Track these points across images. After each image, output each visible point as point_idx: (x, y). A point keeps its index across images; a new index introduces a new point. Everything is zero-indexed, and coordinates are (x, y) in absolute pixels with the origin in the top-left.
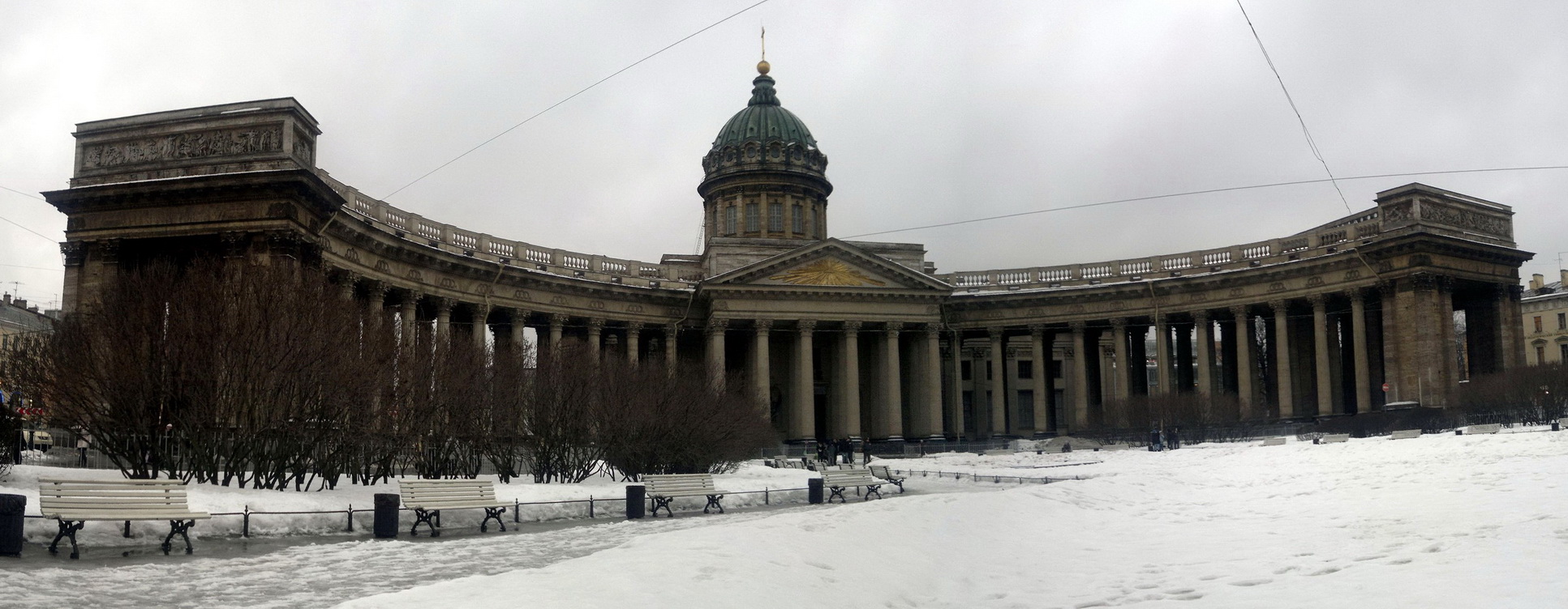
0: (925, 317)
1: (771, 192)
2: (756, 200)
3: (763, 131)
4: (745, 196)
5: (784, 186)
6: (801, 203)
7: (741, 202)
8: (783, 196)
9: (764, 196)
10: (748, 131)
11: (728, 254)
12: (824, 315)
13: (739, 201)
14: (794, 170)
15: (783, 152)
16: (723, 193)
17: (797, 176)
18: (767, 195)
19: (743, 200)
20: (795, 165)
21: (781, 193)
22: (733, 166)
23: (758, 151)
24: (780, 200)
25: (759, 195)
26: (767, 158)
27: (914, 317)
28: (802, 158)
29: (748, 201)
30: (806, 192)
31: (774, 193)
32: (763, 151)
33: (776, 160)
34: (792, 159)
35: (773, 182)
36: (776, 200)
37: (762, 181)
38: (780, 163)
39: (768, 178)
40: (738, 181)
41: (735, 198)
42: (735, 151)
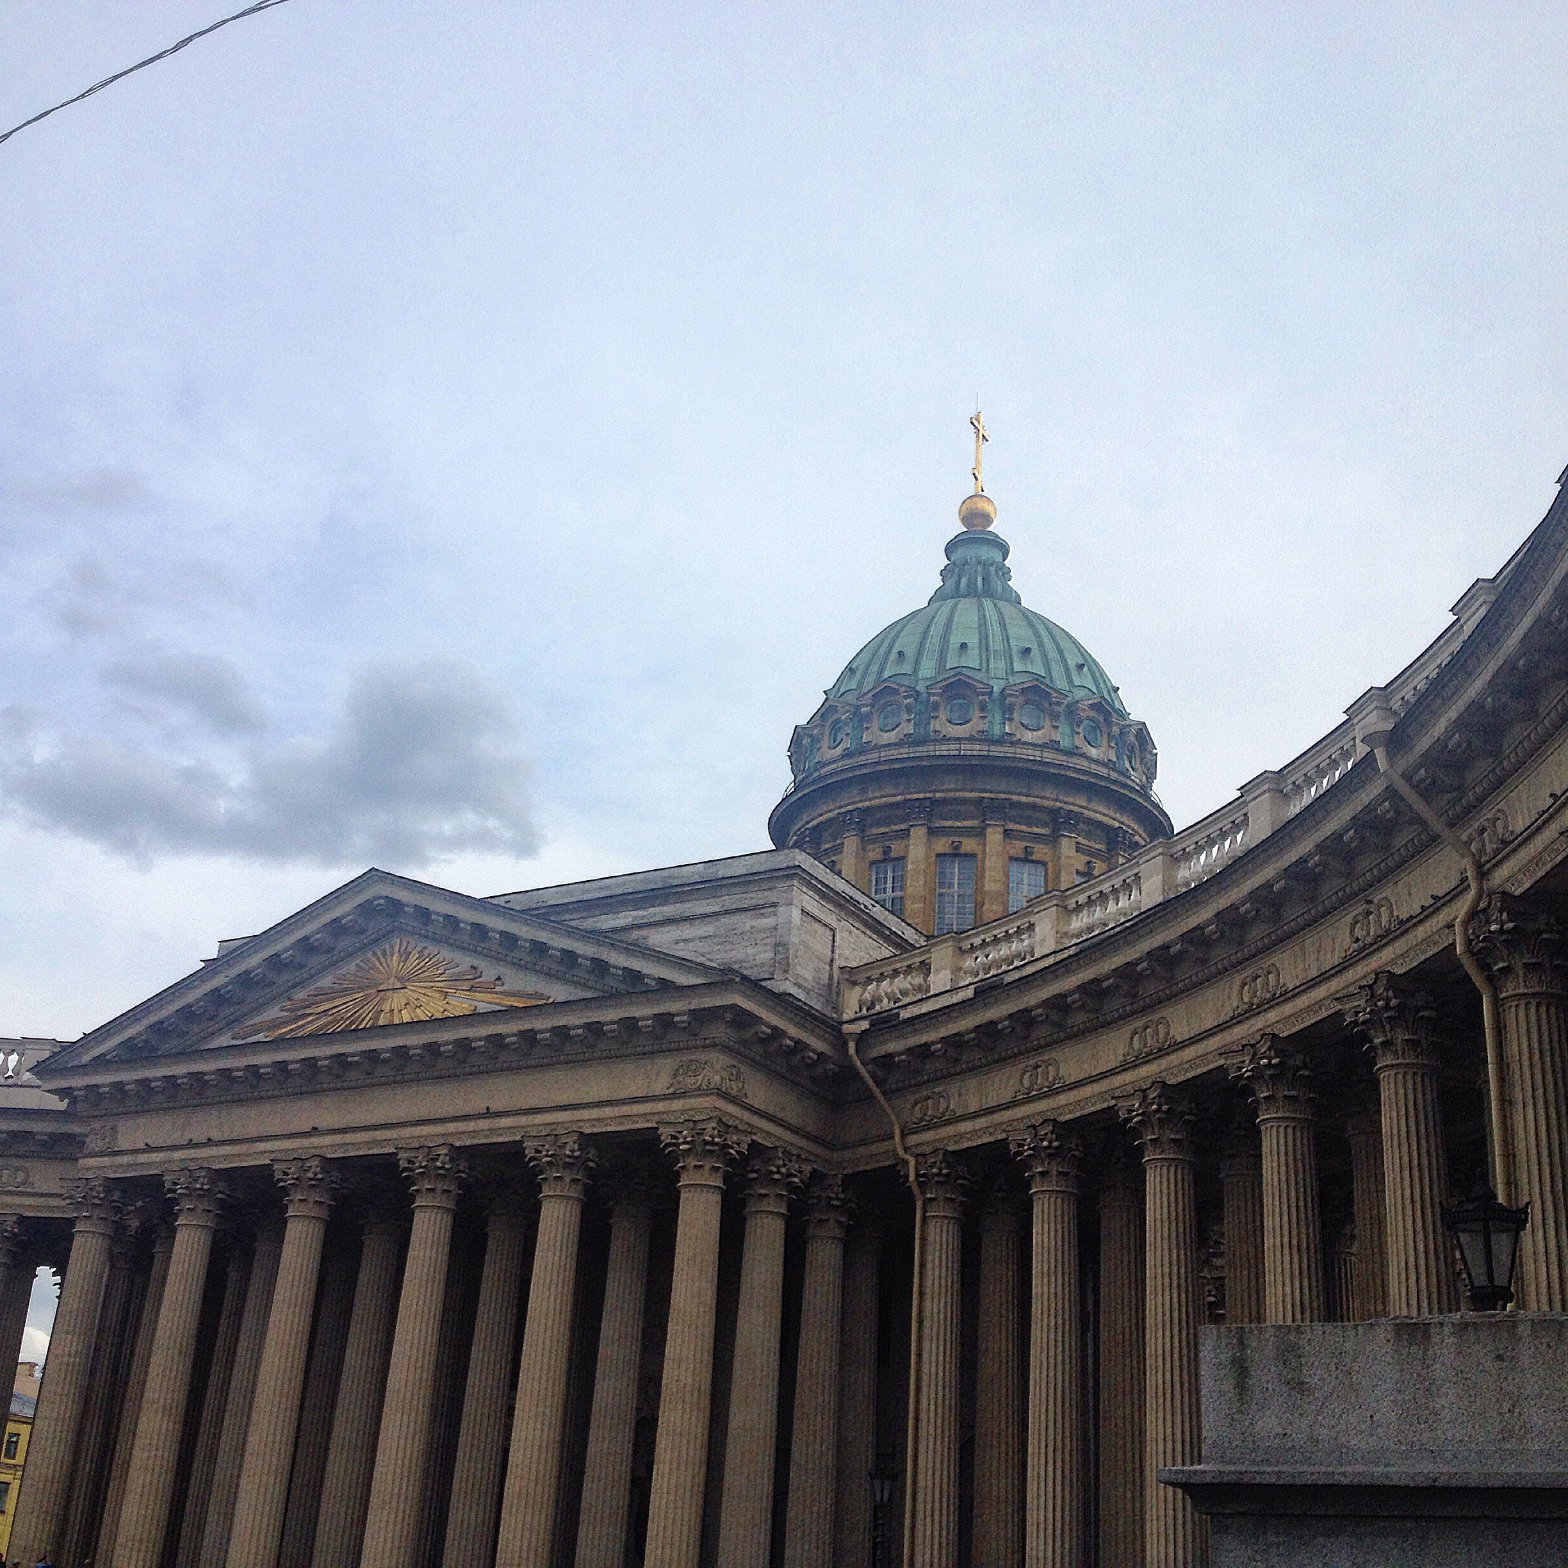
0: (661, 1106)
1: (875, 831)
6: (969, 845)
8: (906, 834)
12: (349, 1138)
15: (909, 709)
18: (863, 838)
20: (946, 739)
21: (900, 825)
24: (896, 848)
27: (626, 1110)
28: (976, 714)
30: (988, 810)
31: (881, 829)
33: (888, 737)
34: (934, 725)
35: (875, 798)
36: (887, 851)
38: (899, 744)
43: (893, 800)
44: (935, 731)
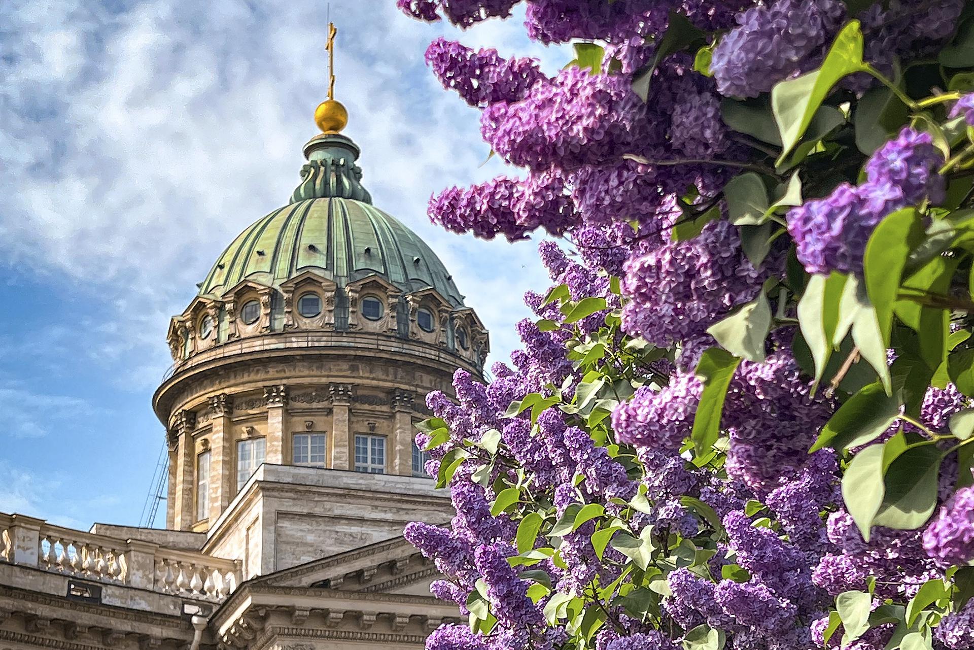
1: (358, 405)
2: (320, 422)
3: (341, 255)
4: (288, 413)
5: (391, 392)
7: (280, 426)
8: (392, 416)
9: (341, 414)
10: (302, 253)
11: (310, 516)
13: (274, 424)
14: (418, 351)
15: (393, 307)
16: (230, 403)
17: (423, 368)
18: (350, 410)
19: (286, 423)
21: (385, 408)
22: (262, 336)
23: (329, 301)
24: (382, 426)
25: (330, 412)
26: (350, 321)
28: (437, 326)
29: (299, 424)
31: (366, 407)
32: (340, 300)
33: (374, 326)
34: (413, 327)
35: (366, 378)
36: (373, 428)
37: (339, 375)
38: (386, 336)
39: (354, 368)
40: (272, 372)
41: (264, 417)
42: (265, 298)
43: (381, 384)
44: (413, 333)
